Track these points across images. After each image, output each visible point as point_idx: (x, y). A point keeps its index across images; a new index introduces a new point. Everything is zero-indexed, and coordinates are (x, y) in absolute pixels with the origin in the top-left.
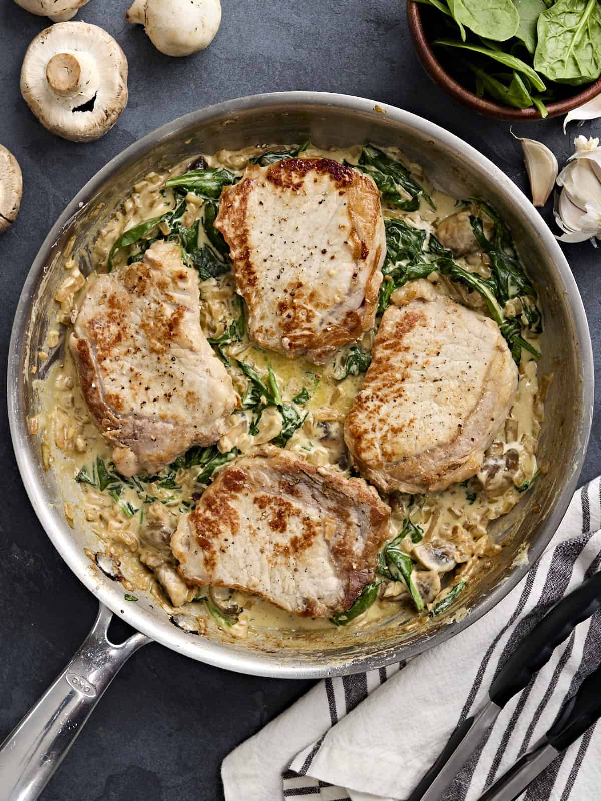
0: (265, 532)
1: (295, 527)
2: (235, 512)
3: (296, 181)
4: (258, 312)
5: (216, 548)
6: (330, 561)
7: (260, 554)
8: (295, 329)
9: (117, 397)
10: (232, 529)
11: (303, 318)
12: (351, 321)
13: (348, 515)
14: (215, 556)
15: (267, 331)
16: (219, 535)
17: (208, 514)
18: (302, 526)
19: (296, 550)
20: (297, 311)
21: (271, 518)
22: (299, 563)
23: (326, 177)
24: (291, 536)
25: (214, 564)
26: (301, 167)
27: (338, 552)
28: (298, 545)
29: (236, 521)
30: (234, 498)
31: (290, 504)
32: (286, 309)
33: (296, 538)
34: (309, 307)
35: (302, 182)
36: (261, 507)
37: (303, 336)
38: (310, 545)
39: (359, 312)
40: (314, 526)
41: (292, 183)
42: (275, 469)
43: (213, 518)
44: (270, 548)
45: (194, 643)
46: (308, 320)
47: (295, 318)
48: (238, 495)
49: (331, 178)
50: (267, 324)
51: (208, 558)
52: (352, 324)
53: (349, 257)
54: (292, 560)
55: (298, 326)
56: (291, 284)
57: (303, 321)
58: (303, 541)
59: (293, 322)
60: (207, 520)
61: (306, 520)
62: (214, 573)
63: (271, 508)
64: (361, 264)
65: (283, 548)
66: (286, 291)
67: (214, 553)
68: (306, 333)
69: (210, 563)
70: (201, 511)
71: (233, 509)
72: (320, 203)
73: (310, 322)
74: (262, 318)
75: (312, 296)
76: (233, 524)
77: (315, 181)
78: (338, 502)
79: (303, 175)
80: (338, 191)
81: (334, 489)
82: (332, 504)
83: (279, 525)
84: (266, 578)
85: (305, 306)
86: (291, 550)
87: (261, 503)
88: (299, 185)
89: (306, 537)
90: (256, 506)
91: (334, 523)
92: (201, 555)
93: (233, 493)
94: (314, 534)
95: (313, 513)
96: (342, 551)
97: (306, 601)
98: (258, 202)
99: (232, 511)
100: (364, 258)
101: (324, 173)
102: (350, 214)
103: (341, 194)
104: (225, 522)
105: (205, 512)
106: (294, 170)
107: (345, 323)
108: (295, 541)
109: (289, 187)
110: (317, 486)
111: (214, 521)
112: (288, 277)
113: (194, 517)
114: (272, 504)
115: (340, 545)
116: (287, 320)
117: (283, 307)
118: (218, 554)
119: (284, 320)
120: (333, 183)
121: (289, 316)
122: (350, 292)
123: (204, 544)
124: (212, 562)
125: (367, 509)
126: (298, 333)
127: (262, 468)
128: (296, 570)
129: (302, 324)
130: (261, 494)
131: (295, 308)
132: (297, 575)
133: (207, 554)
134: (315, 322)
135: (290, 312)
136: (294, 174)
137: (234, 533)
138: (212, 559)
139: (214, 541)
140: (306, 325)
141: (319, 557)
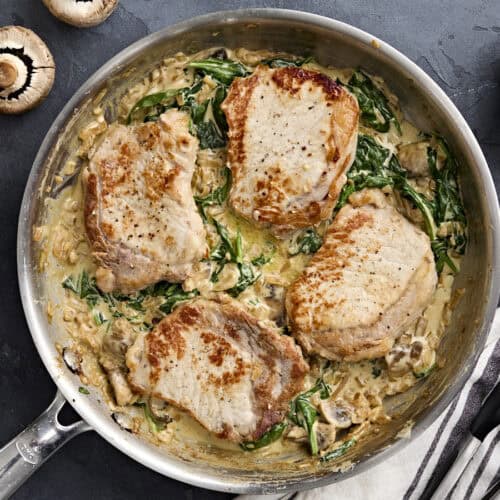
0: (204, 363)
1: (229, 365)
2: (184, 341)
3: (295, 86)
4: (239, 185)
5: (162, 366)
6: (251, 398)
9: (110, 227)
11: (275, 198)
13: (274, 365)
17: (162, 338)
18: (235, 365)
19: (226, 383)
21: (211, 353)
23: (319, 89)
24: (225, 370)
25: (157, 379)
26: (301, 76)
27: (259, 393)
34: (282, 190)
36: (206, 342)
37: (271, 212)
38: (237, 381)
39: (321, 203)
42: (224, 314)
43: (164, 342)
44: (205, 376)
45: (126, 439)
46: (279, 200)
49: (324, 91)
50: (244, 196)
52: (312, 212)
53: (323, 157)
54: (221, 390)
55: (269, 203)
56: (271, 169)
60: (159, 342)
61: (240, 362)
64: (332, 165)
66: (266, 173)
67: (160, 370)
68: (274, 210)
69: (154, 377)
70: (156, 334)
72: (310, 108)
74: (242, 190)
75: (286, 182)
76: (180, 350)
77: (310, 90)
78: (268, 352)
79: (301, 83)
80: (326, 102)
82: (263, 353)
83: (217, 359)
87: (207, 338)
88: (296, 90)
89: (236, 375)
90: (202, 340)
91: (261, 369)
92: (149, 369)
93: (186, 325)
94: (243, 373)
95: (246, 356)
96: (262, 393)
97: (224, 426)
98: (260, 95)
100: (335, 161)
101: (319, 85)
102: (332, 123)
103: (328, 105)
104: (174, 348)
106: (296, 77)
107: (307, 210)
108: (226, 376)
110: (255, 336)
112: (271, 162)
113: (150, 337)
114: (215, 342)
115: (262, 387)
116: (262, 197)
117: (260, 185)
118: (163, 371)
120: (325, 94)
121: (264, 194)
122: (317, 186)
123: (153, 361)
125: (290, 364)
126: (268, 209)
127: (213, 310)
128: (222, 399)
130: (208, 331)
131: (270, 189)
132: (222, 403)
133: (154, 369)
134: (284, 203)
135: (266, 190)
136: (294, 80)
137: (179, 358)
138: (156, 374)
139: (162, 360)
140: (276, 204)
141: (243, 392)
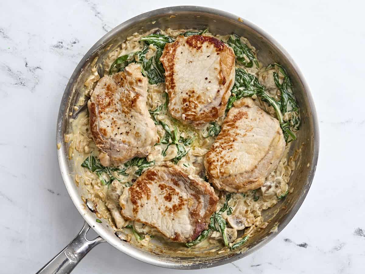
0: (161, 199)
1: (175, 200)
2: (150, 190)
3: (199, 45)
4: (173, 101)
5: (139, 204)
6: (189, 217)
7: (158, 210)
8: (188, 111)
9: (105, 130)
10: (147, 197)
11: (193, 107)
12: (214, 111)
13: (200, 198)
14: (138, 208)
15: (176, 110)
16: (141, 199)
17: (138, 189)
18: (178, 200)
19: (175, 211)
20: (191, 103)
21: (165, 195)
22: (175, 217)
23: (212, 46)
24: (174, 204)
25: (137, 212)
26: (202, 39)
27: (193, 214)
28: (176, 208)
29: (150, 194)
30: (150, 183)
31: (175, 190)
32: (186, 102)
33: (175, 205)
34: (196, 102)
35: (202, 46)
36: (161, 189)
37: (191, 115)
38: (181, 209)
39: (218, 108)
40: (184, 201)
41: (197, 46)
42: (170, 173)
44: (163, 208)
45: (124, 245)
46: (195, 108)
47: (189, 106)
48: (152, 182)
49: (215, 46)
50: (176, 107)
51: (135, 209)
52: (214, 113)
53: (217, 83)
54: (172, 214)
55: (190, 110)
56: (190, 91)
57: (192, 108)
58: (178, 207)
59: (188, 108)
60: (137, 191)
61: (181, 198)
62: (137, 215)
63: (166, 190)
64: (222, 87)
65: (169, 208)
66: (187, 94)
67: (138, 206)
68: (193, 113)
69: (135, 211)
71: (149, 188)
72: (208, 57)
73: (196, 109)
74: (175, 104)
75: (198, 98)
76: (148, 195)
77: (207, 47)
78: (196, 192)
79: (202, 43)
80: (217, 53)
81: (194, 186)
82: (193, 192)
83: (168, 198)
84: (160, 221)
85: (194, 101)
86: (172, 210)
87: (162, 187)
88: (200, 47)
89: (180, 205)
90: (160, 188)
91: (193, 201)
92: (132, 207)
93: (150, 181)
94: (183, 204)
95: (185, 195)
96: (195, 214)
97: (176, 234)
98: (180, 52)
99: (148, 189)
100: (224, 84)
101: (212, 43)
102: (220, 64)
103: (218, 54)
104: (145, 194)
105: (136, 188)
106: (199, 40)
107: (211, 112)
108: (174, 207)
109: (195, 48)
110: (188, 184)
111: (139, 192)
112: (189, 88)
113: (132, 189)
114: (167, 189)
115: (194, 211)
116: (186, 107)
117: (185, 100)
118: (140, 207)
119: (184, 106)
120: (215, 49)
121: (187, 105)
122: (215, 98)
123: (134, 202)
124: (136, 210)
125: (208, 197)
126: (190, 113)
127: (164, 171)
128: (173, 219)
129: (192, 109)
130: (162, 183)
131: (190, 102)
132: (174, 221)
133: (135, 207)
134: (198, 109)
135: (188, 103)
136: (198, 42)
137: (148, 199)
138: (136, 209)
139: (139, 201)
140: (193, 110)
141: (184, 215)
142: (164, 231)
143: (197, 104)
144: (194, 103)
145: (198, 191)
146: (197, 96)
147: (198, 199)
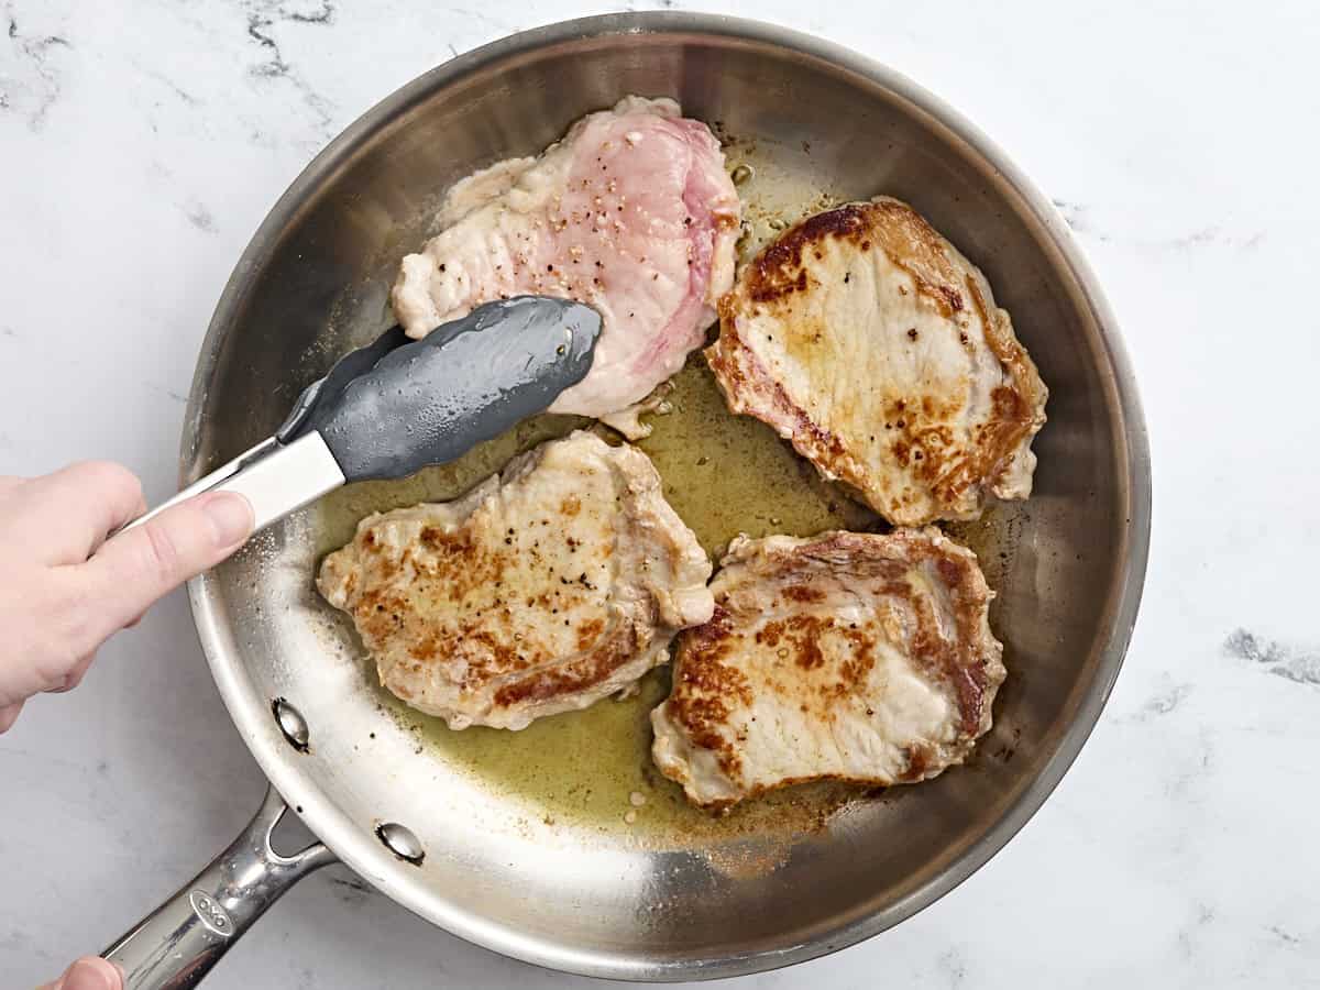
7: (802, 714)
8: (938, 467)
10: (744, 699)
12: (1005, 402)
14: (734, 752)
15: (905, 499)
16: (728, 719)
20: (924, 441)
22: (869, 701)
28: (855, 672)
29: (743, 685)
30: (725, 652)
31: (812, 619)
32: (907, 450)
33: (846, 663)
35: (804, 270)
40: (863, 632)
41: (791, 283)
47: (928, 454)
48: (728, 642)
51: (725, 761)
57: (941, 450)
58: (858, 665)
59: (929, 459)
62: (744, 778)
63: (788, 638)
65: (835, 688)
71: (730, 669)
73: (951, 441)
81: (869, 560)
84: (829, 749)
85: (928, 427)
86: (848, 685)
99: (731, 674)
105: (690, 694)
109: (790, 290)
111: (711, 702)
119: (916, 467)
124: (733, 762)
129: (944, 452)
142: (864, 771)
143: (941, 428)
144: (931, 430)
145: (889, 568)
146: (921, 407)
147: (903, 591)
